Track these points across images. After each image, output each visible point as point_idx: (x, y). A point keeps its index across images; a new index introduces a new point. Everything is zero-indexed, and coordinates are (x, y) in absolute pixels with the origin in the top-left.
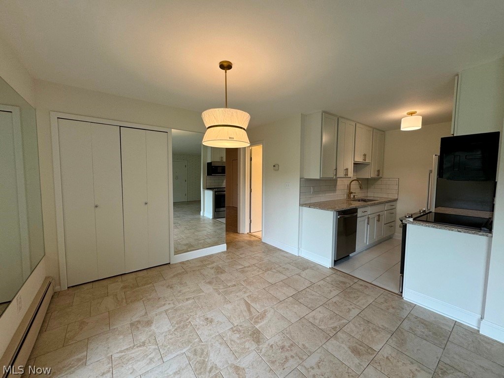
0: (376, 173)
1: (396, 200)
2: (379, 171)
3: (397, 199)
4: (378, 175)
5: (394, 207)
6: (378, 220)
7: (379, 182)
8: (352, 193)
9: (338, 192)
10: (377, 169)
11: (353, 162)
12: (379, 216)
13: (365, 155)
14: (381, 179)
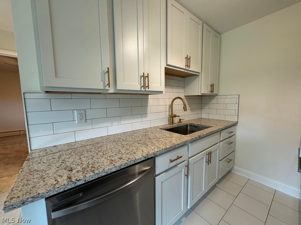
0: (209, 89)
1: (235, 124)
2: (212, 86)
3: (237, 123)
4: (212, 91)
5: (232, 134)
6: (209, 161)
7: (214, 101)
8: (175, 116)
9: (150, 117)
10: (210, 84)
11: (164, 66)
12: (210, 154)
13: (188, 59)
14: (217, 97)
